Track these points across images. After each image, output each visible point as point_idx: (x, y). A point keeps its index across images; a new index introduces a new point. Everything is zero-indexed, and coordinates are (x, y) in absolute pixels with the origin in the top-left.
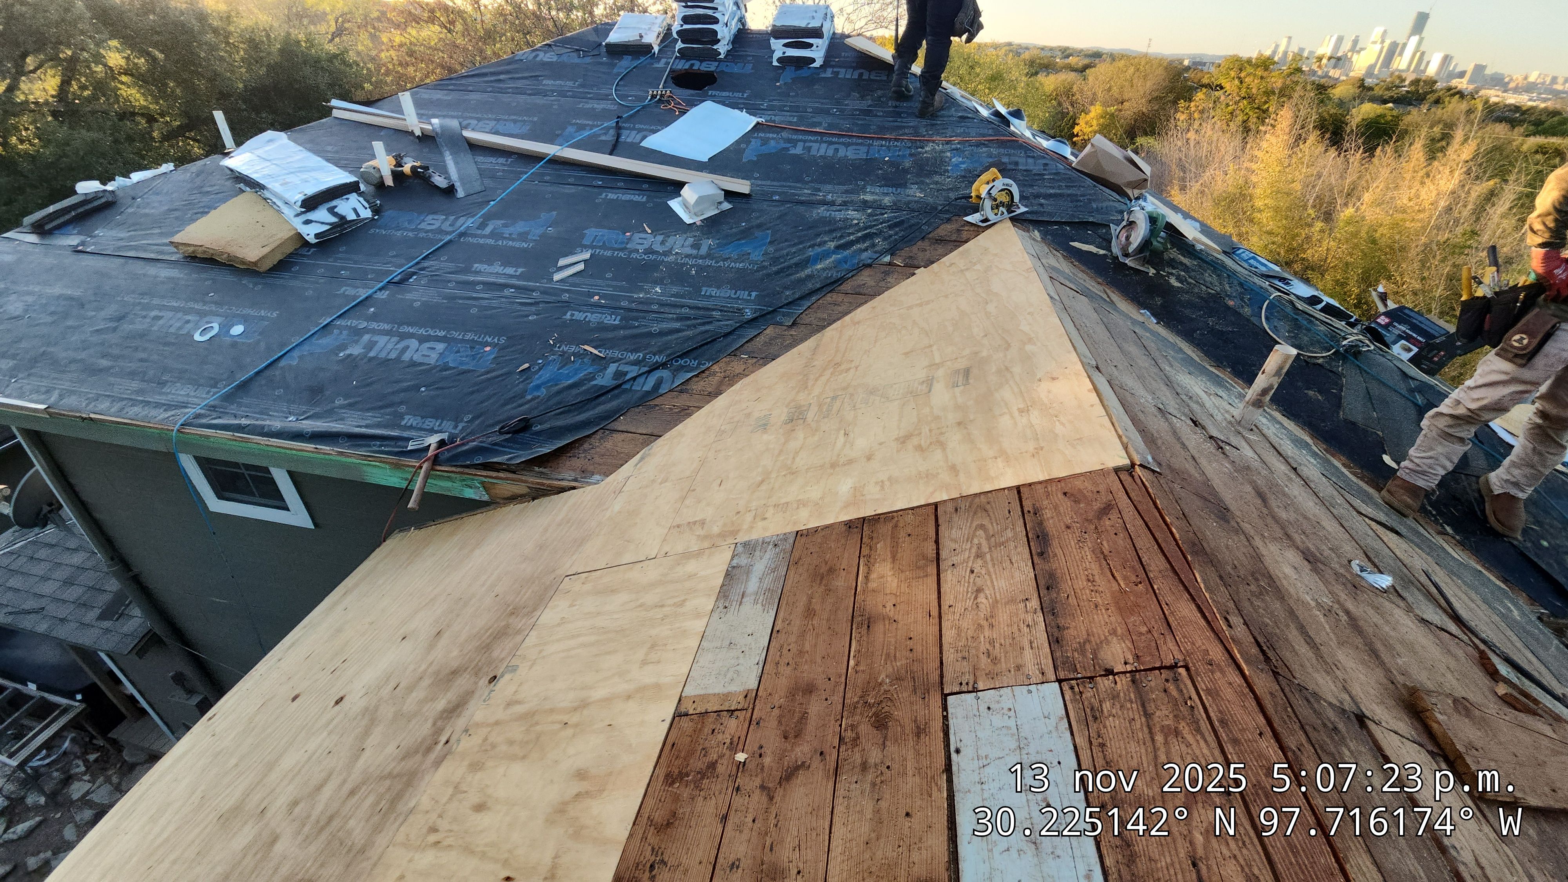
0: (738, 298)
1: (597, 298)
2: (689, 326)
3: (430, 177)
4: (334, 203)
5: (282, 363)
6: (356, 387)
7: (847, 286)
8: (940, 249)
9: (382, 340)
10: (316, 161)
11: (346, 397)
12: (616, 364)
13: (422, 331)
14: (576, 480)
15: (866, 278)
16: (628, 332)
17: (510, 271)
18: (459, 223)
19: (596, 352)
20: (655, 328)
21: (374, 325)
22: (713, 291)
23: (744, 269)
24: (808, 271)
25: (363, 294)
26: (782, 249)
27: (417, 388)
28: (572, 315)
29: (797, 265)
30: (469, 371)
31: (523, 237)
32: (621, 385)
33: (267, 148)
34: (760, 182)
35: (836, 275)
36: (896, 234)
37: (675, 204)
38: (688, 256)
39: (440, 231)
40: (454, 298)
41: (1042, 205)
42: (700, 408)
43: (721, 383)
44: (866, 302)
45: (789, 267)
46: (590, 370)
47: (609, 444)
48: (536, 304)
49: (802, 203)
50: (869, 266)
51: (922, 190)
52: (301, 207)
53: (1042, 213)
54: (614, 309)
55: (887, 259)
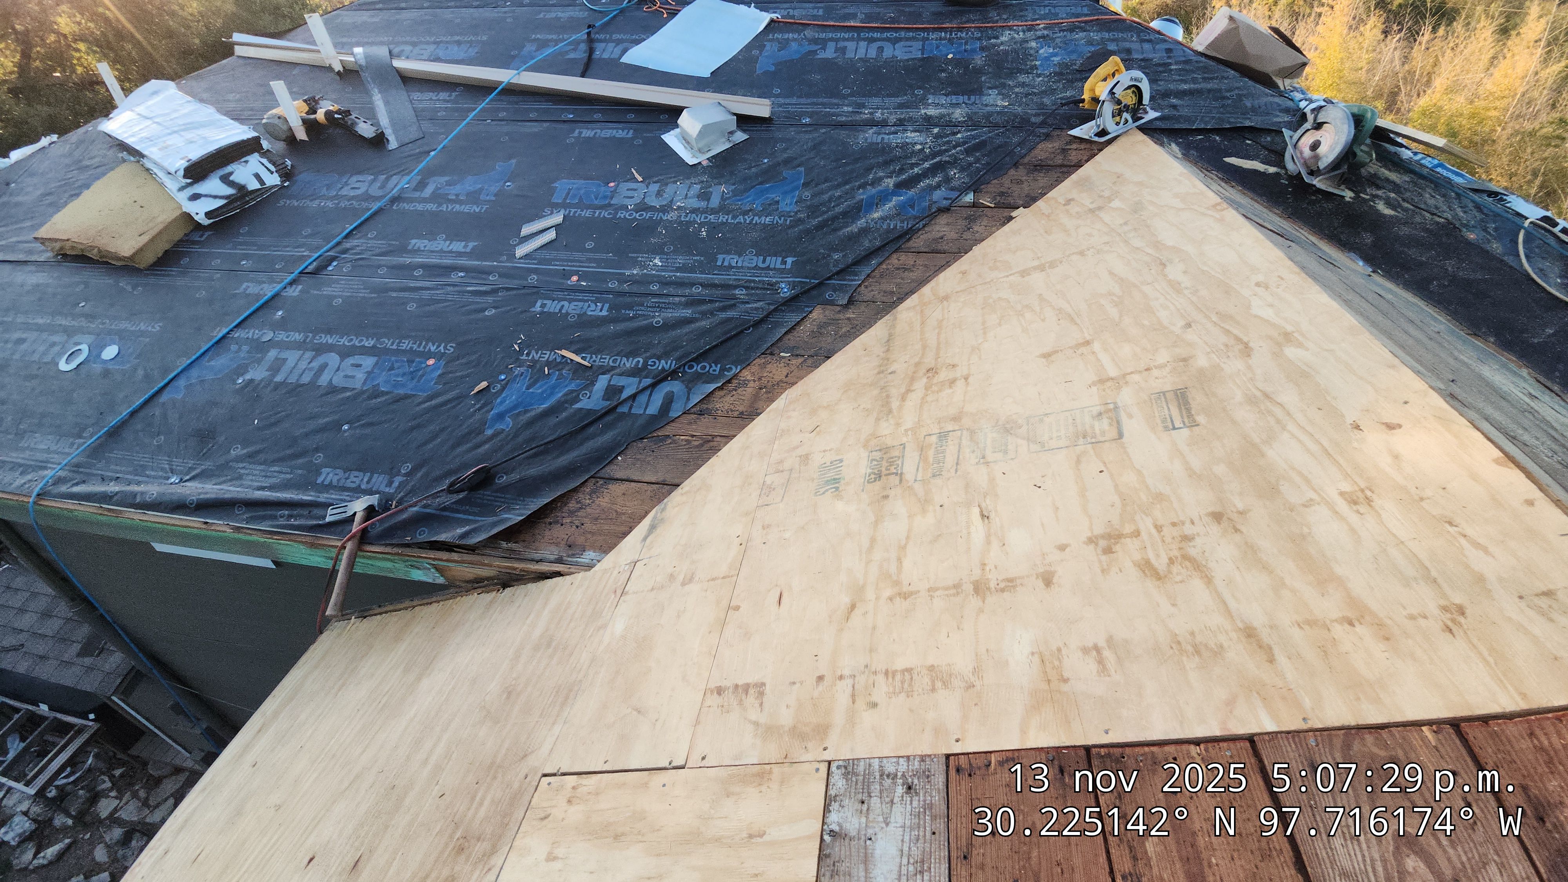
0: (768, 268)
1: (575, 278)
2: (704, 314)
3: (354, 124)
4: (229, 169)
5: (164, 398)
6: (259, 428)
7: (918, 242)
8: (1043, 180)
9: (292, 357)
10: (208, 112)
11: (245, 443)
12: (607, 377)
13: (344, 341)
14: (559, 561)
15: (942, 227)
16: (621, 327)
17: (458, 246)
18: (391, 184)
19: (577, 359)
20: (658, 319)
21: (282, 336)
22: (733, 260)
23: (773, 226)
24: (861, 223)
25: (269, 291)
26: (822, 193)
27: (337, 426)
28: (543, 306)
29: (845, 214)
30: (406, 397)
31: (473, 197)
32: (616, 407)
33: (150, 103)
34: (781, 100)
35: (901, 225)
36: (977, 161)
37: (671, 139)
38: (694, 211)
39: (368, 197)
40: (386, 289)
41: (1174, 107)
42: (729, 438)
43: (756, 397)
44: (948, 264)
45: (834, 218)
46: (572, 386)
47: (603, 501)
48: (494, 291)
49: (842, 125)
50: (947, 210)
51: (1005, 96)
52: (185, 177)
53: (1177, 119)
54: (598, 294)
55: (969, 198)
